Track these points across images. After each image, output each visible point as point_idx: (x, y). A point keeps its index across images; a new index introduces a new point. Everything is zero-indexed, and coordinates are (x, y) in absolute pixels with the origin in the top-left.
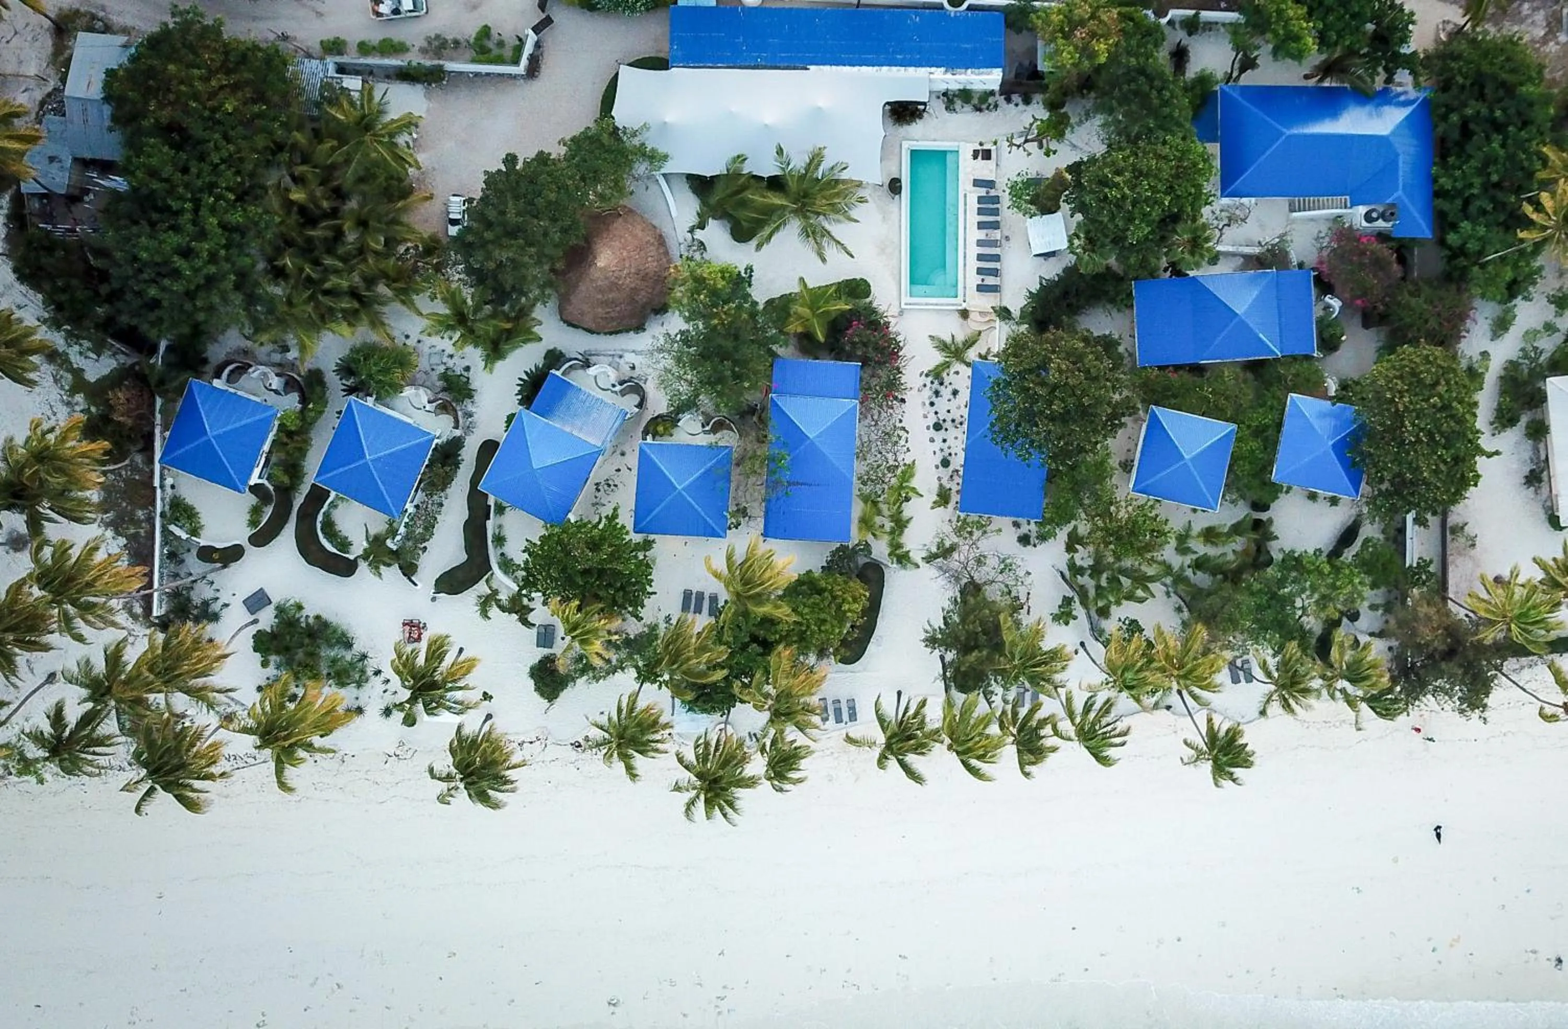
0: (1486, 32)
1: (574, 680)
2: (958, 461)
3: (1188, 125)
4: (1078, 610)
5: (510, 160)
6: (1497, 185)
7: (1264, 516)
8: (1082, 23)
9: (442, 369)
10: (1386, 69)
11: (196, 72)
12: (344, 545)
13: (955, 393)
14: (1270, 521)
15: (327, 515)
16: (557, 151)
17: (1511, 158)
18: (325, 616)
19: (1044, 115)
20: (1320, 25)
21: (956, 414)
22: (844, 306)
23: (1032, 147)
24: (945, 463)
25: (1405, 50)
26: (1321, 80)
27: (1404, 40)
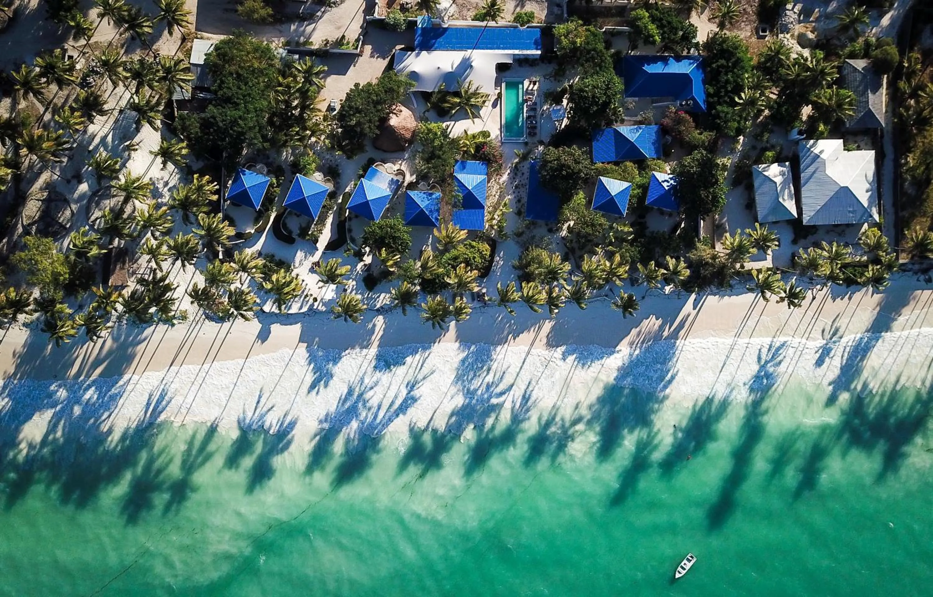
0: (725, 34)
1: (381, 281)
2: (525, 200)
3: (612, 70)
4: (571, 256)
5: (357, 85)
6: (730, 92)
7: (642, 220)
8: (571, 32)
9: (328, 165)
10: (687, 48)
11: (243, 53)
12: (290, 232)
13: (523, 174)
14: (646, 222)
15: (284, 221)
16: (374, 82)
17: (735, 81)
18: (282, 259)
19: (557, 67)
20: (661, 31)
21: (523, 182)
22: (481, 140)
23: (552, 79)
24: (519, 201)
25: (694, 41)
26: (663, 53)
27: (694, 37)
